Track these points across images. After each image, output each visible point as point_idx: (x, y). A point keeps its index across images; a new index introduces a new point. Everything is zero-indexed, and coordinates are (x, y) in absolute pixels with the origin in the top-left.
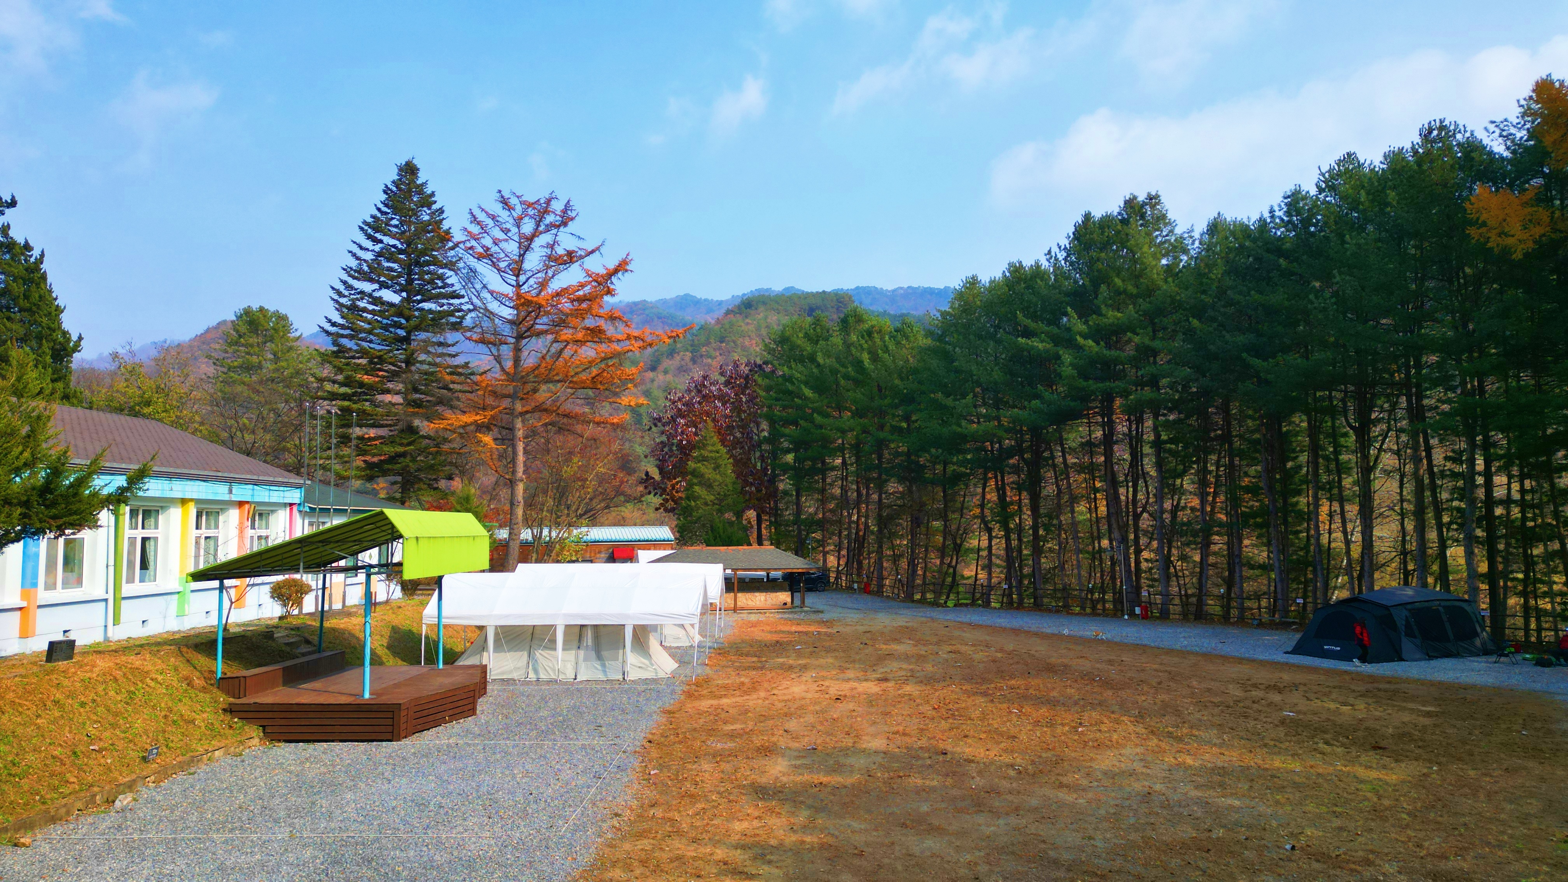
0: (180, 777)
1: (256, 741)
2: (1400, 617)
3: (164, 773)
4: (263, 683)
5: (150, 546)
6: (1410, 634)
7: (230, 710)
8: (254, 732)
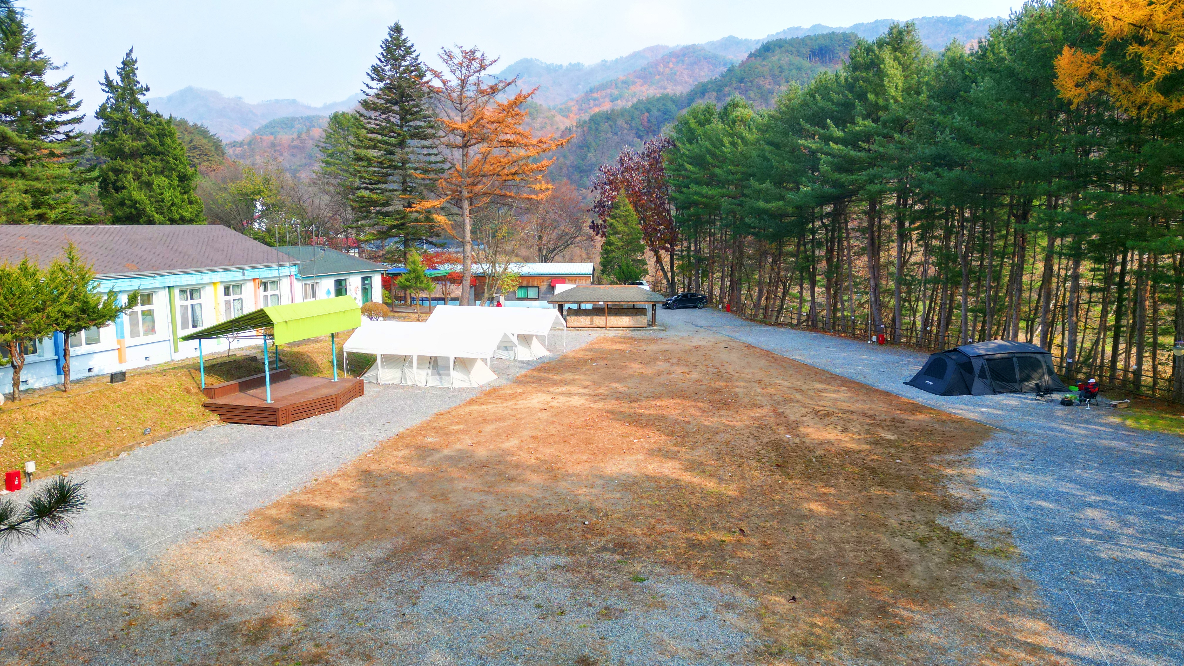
0: (163, 442)
1: (215, 422)
2: (977, 365)
3: (153, 441)
4: (224, 391)
5: (197, 308)
6: (982, 375)
7: (205, 406)
8: (215, 417)
